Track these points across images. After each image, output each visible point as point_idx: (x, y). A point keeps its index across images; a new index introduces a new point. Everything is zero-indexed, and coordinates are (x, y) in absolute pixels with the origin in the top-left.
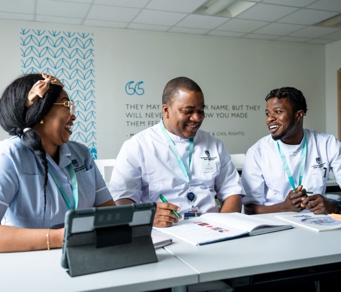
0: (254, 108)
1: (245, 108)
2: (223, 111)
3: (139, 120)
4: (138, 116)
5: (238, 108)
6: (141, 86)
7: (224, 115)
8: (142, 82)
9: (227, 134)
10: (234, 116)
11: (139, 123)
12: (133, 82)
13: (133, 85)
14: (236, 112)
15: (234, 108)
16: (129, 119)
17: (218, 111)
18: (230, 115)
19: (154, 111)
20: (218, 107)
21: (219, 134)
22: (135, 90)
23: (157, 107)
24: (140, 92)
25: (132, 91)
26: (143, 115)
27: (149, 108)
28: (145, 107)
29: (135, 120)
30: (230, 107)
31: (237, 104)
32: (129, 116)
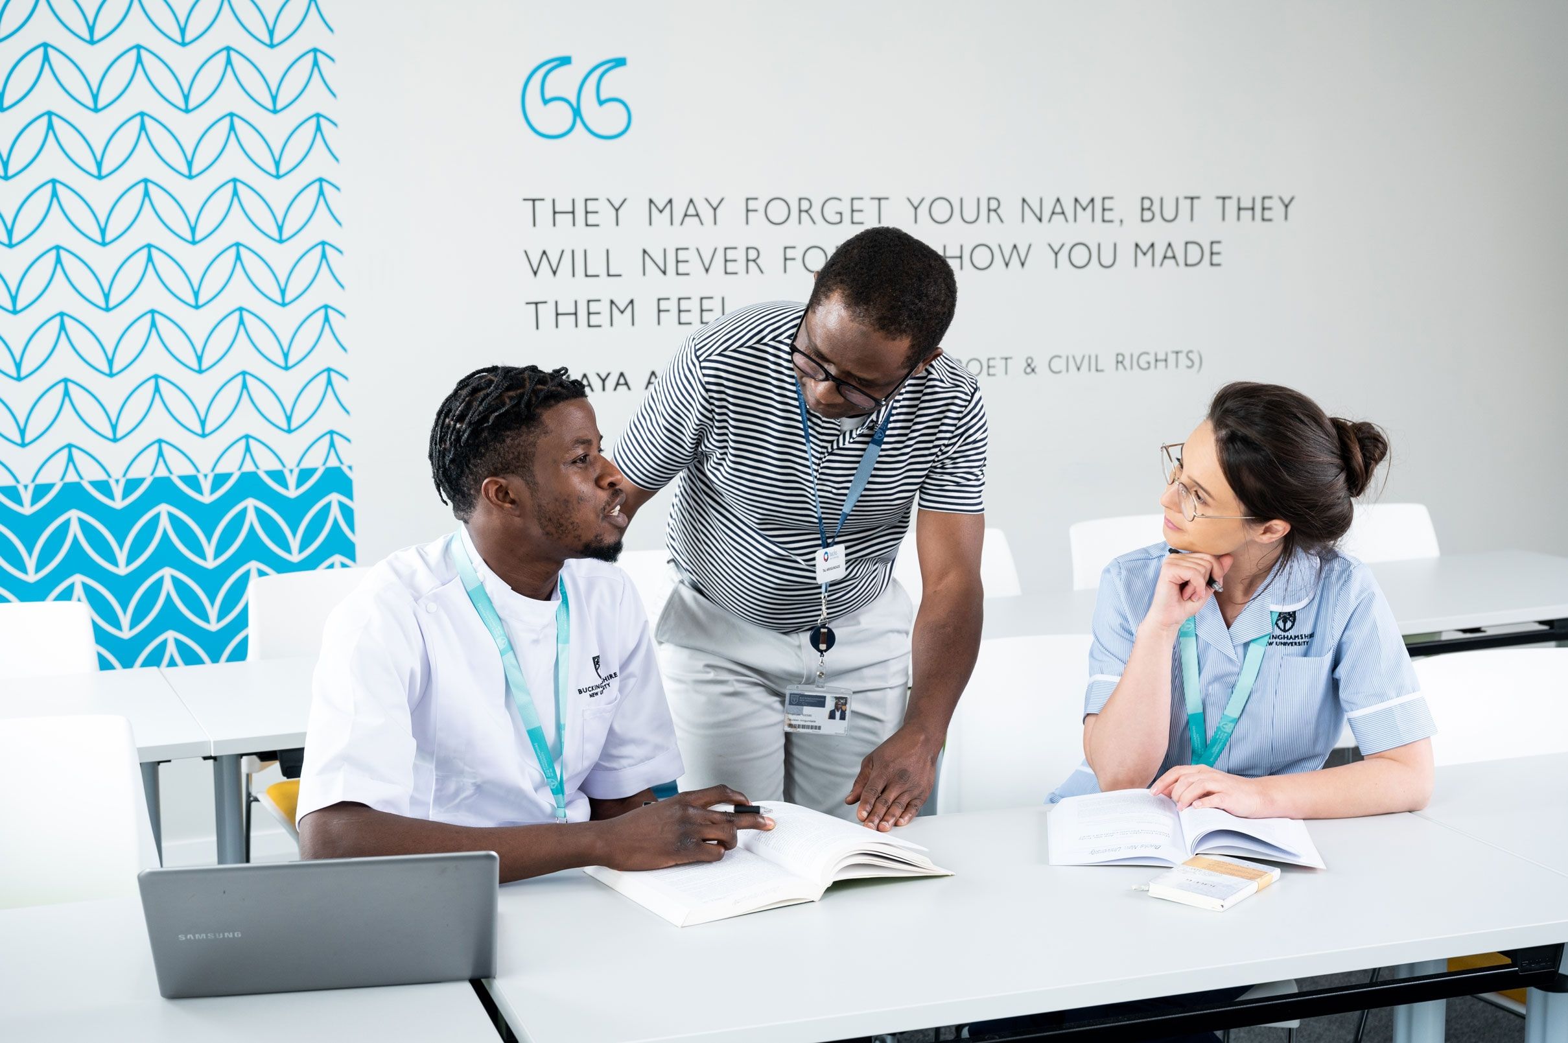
0: (1259, 209)
1: (1208, 207)
2: (1086, 229)
3: (604, 289)
4: (597, 265)
5: (1169, 213)
6: (613, 84)
7: (1094, 254)
8: (620, 62)
9: (1107, 362)
10: (1145, 261)
11: (604, 307)
12: (565, 61)
13: (563, 82)
14: (1157, 233)
15: (1147, 209)
16: (545, 286)
17: (1060, 231)
18: (1126, 253)
19: (691, 234)
20: (1058, 210)
21: (1058, 365)
22: (577, 112)
23: (706, 212)
24: (607, 119)
25: (559, 116)
26: (627, 261)
27: (661, 219)
28: (635, 211)
29: (581, 288)
30: (1126, 207)
31: (1167, 190)
32: (545, 268)
